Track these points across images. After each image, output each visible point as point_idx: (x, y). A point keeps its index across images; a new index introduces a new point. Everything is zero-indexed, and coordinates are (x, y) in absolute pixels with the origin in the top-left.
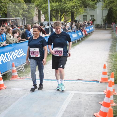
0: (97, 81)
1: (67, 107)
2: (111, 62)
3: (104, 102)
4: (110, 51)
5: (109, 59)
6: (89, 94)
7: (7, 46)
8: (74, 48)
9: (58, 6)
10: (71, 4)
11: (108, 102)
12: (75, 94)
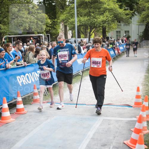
0: (129, 106)
1: (94, 135)
2: (147, 85)
3: (136, 129)
4: (146, 72)
5: (144, 82)
6: (119, 120)
7: (28, 66)
9: (87, 20)
10: (101, 18)
11: (140, 129)
12: (104, 120)
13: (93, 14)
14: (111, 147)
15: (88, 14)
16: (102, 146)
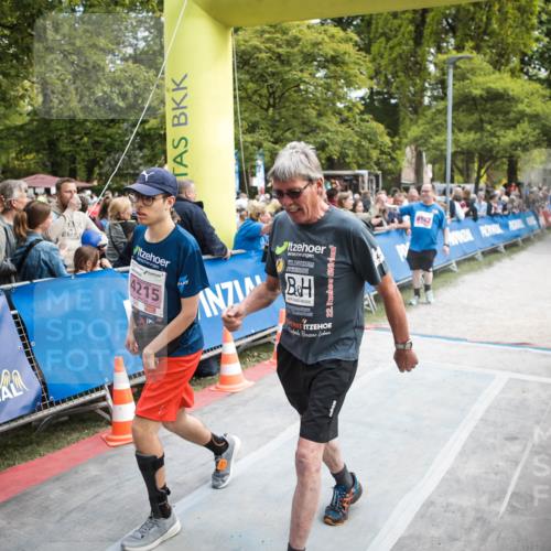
1: (487, 411)
8: (512, 259)
9: (474, 140)
10: (509, 137)
12: (511, 379)
13: (489, 127)
14: (530, 445)
15: (478, 127)
16: (507, 439)
